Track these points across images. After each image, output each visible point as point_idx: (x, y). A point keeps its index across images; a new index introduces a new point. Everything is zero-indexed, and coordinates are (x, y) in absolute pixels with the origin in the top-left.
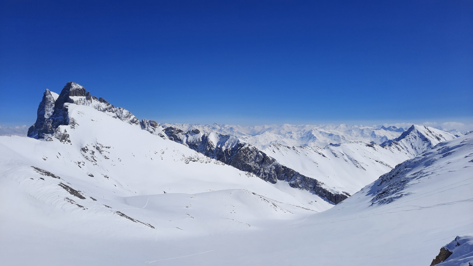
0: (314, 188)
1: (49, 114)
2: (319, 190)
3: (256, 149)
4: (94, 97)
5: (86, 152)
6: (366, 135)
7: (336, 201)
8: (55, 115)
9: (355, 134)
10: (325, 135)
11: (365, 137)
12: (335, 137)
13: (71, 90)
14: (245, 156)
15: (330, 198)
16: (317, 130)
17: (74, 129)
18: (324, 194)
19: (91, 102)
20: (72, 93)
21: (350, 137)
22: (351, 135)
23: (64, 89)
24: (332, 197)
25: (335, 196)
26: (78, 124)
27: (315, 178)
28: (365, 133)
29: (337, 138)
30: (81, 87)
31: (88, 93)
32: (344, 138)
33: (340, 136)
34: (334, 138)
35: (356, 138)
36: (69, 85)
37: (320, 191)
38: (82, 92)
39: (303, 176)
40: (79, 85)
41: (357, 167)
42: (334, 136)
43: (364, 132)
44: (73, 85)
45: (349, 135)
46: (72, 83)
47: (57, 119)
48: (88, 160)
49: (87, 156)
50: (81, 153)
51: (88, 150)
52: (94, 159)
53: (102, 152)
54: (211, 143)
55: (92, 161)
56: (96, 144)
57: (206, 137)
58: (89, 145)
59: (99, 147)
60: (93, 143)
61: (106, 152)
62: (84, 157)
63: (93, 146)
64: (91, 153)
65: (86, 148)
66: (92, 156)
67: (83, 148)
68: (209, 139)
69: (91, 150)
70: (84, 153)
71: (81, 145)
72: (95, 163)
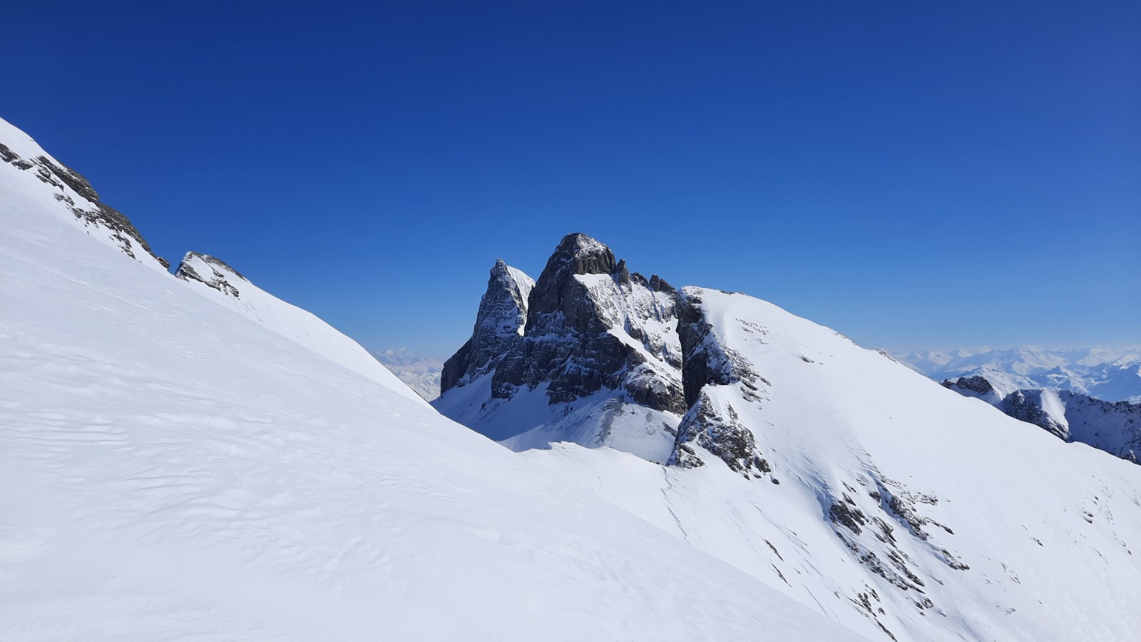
1: (509, 327)
4: (637, 274)
5: (857, 531)
8: (534, 329)
13: (577, 256)
17: (755, 402)
19: (631, 290)
20: (581, 265)
23: (554, 256)
26: (763, 380)
30: (601, 248)
31: (622, 263)
36: (570, 243)
38: (606, 261)
40: (595, 243)
44: (583, 243)
46: (580, 237)
47: (541, 343)
48: (884, 576)
49: (872, 553)
50: (840, 535)
51: (863, 517)
52: (906, 569)
53: (922, 527)
54: (1061, 432)
55: (903, 582)
56: (878, 483)
57: (1032, 410)
58: (852, 489)
59: (900, 501)
60: (863, 478)
61: (936, 524)
62: (859, 555)
63: (871, 495)
64: (882, 535)
65: (850, 507)
66: (893, 553)
67: (840, 504)
68: (1046, 414)
69: (874, 516)
70: (851, 532)
71: (821, 487)
72: (921, 593)
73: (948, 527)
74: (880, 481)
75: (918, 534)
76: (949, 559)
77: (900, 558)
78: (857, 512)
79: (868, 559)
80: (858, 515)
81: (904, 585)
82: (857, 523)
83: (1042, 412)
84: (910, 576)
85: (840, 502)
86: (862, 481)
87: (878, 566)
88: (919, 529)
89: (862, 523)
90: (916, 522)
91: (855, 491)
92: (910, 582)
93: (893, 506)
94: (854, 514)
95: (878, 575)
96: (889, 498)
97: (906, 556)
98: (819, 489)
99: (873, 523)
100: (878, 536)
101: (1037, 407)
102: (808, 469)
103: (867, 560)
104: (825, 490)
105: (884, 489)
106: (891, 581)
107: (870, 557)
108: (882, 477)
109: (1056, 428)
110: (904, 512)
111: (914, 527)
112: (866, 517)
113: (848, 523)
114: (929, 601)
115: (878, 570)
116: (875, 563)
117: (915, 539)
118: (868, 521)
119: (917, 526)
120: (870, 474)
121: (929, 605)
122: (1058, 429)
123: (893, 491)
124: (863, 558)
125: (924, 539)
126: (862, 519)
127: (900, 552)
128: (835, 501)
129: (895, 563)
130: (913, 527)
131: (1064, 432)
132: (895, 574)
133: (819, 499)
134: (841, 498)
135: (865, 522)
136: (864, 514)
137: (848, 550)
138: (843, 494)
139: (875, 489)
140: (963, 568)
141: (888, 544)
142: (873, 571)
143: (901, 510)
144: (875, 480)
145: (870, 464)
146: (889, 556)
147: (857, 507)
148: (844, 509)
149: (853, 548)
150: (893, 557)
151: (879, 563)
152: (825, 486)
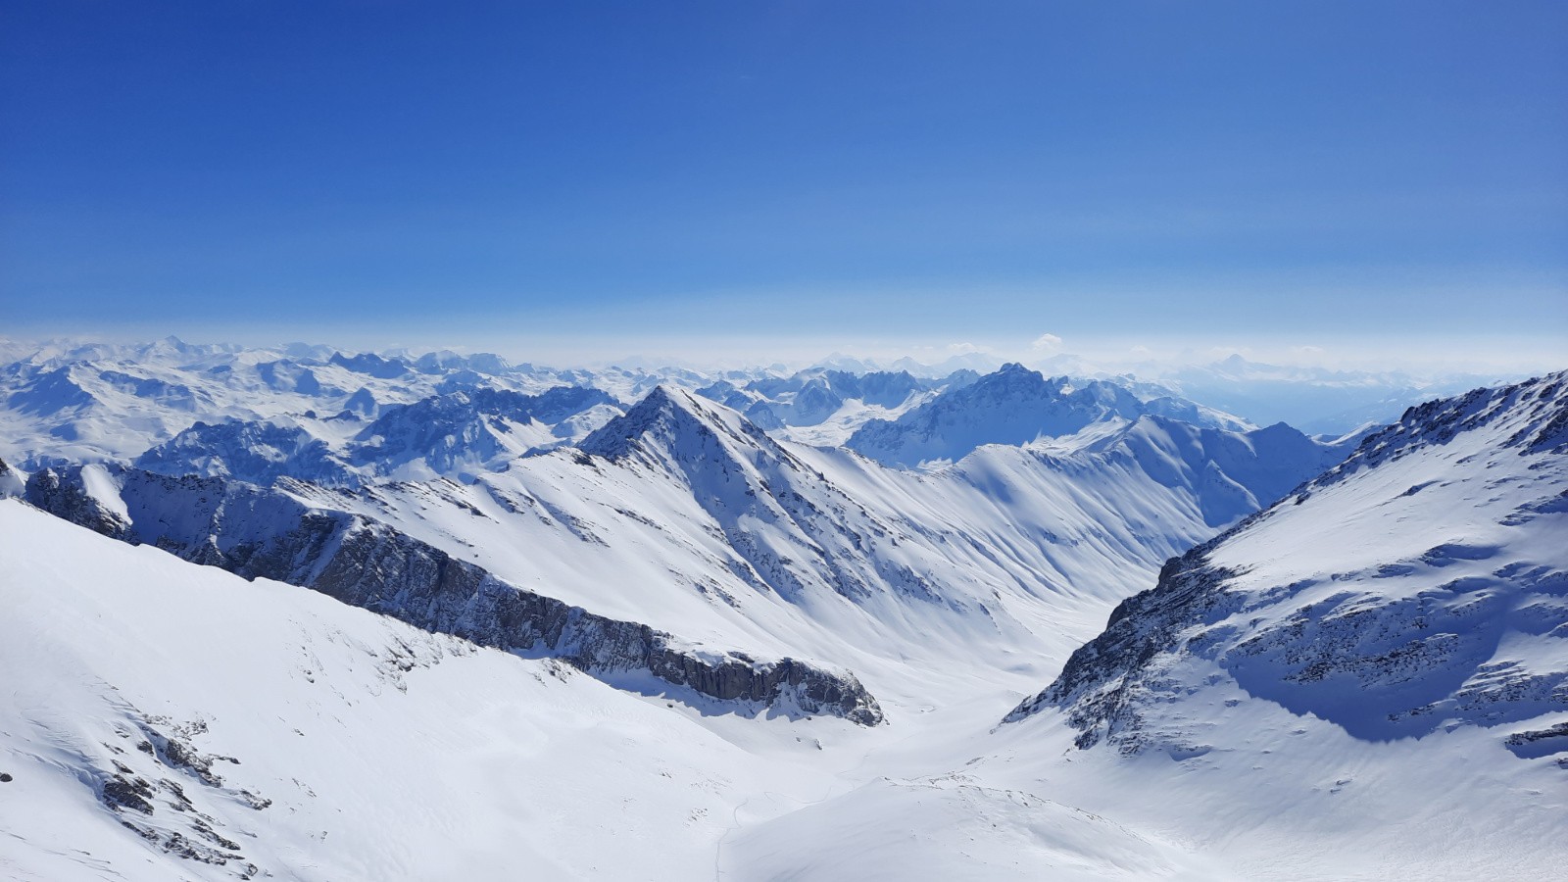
0: (646, 655)
2: (665, 662)
3: (397, 534)
6: (284, 382)
7: (719, 689)
9: (245, 381)
10: (127, 386)
11: (280, 389)
12: (169, 394)
14: (362, 571)
15: (699, 684)
16: (88, 365)
18: (680, 671)
21: (226, 390)
22: (229, 386)
24: (708, 679)
25: (717, 674)
27: (641, 622)
28: (281, 377)
29: (178, 397)
32: (206, 397)
33: (192, 390)
34: (166, 396)
35: (249, 394)
37: (668, 666)
39: (604, 619)
41: (584, 539)
42: (165, 388)
43: (278, 375)
45: (220, 385)
48: (197, 859)
49: (176, 834)
50: (127, 825)
51: (148, 786)
52: (218, 836)
53: (211, 770)
54: (116, 523)
55: (221, 856)
56: (143, 728)
57: (71, 494)
58: (118, 749)
59: (180, 745)
60: (122, 727)
61: (221, 759)
62: (160, 842)
63: (140, 748)
64: (177, 801)
65: (129, 778)
66: (197, 821)
67: (116, 780)
68: (94, 501)
69: (158, 779)
70: (141, 814)
71: (79, 763)
72: (241, 861)
73: (234, 757)
74: (144, 723)
75: (210, 782)
76: (252, 800)
77: (205, 825)
78: (140, 782)
79: (174, 843)
80: (142, 785)
81: (222, 860)
82: (144, 798)
83: (88, 497)
84: (224, 843)
85: (116, 776)
86: (123, 733)
87: (188, 848)
88: (210, 774)
89: (150, 796)
90: (204, 766)
91: (122, 751)
92: (226, 851)
93: (172, 755)
94: (137, 786)
95: (191, 860)
96: (165, 744)
97: (209, 819)
98: (77, 766)
99: (162, 789)
100: (174, 806)
101: (79, 491)
102: (47, 739)
103: (172, 846)
104: (85, 764)
105: (154, 734)
106: (207, 861)
107: (174, 840)
108: (146, 716)
109: (110, 518)
110: (188, 757)
111: (202, 773)
112: (151, 784)
113: (134, 803)
114: (252, 866)
115: (190, 853)
116: (183, 845)
117: (209, 790)
118: (155, 790)
119: (205, 771)
120: (129, 717)
121: (254, 871)
122: (112, 520)
123: (166, 733)
124: (167, 845)
125: (218, 785)
126: (148, 789)
127: (201, 816)
128: (107, 777)
129: (204, 834)
130: (203, 775)
131: (120, 522)
132: (209, 849)
133: (83, 779)
134: (114, 771)
135: (153, 793)
136: (148, 782)
137: (145, 842)
138: (113, 761)
139: (143, 738)
140: (267, 804)
141: (188, 812)
142: (184, 857)
143: (184, 757)
144: (137, 723)
145: (122, 702)
146: (195, 828)
147: (137, 775)
148: (125, 785)
149: (150, 836)
150: (200, 828)
151: (187, 843)
152: (84, 759)
